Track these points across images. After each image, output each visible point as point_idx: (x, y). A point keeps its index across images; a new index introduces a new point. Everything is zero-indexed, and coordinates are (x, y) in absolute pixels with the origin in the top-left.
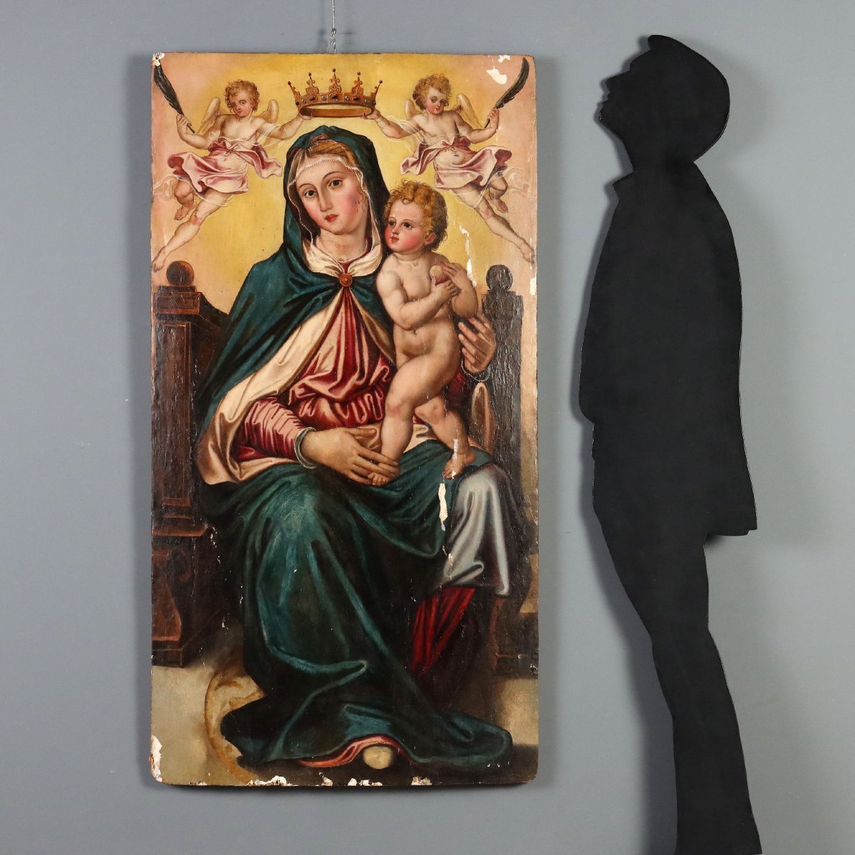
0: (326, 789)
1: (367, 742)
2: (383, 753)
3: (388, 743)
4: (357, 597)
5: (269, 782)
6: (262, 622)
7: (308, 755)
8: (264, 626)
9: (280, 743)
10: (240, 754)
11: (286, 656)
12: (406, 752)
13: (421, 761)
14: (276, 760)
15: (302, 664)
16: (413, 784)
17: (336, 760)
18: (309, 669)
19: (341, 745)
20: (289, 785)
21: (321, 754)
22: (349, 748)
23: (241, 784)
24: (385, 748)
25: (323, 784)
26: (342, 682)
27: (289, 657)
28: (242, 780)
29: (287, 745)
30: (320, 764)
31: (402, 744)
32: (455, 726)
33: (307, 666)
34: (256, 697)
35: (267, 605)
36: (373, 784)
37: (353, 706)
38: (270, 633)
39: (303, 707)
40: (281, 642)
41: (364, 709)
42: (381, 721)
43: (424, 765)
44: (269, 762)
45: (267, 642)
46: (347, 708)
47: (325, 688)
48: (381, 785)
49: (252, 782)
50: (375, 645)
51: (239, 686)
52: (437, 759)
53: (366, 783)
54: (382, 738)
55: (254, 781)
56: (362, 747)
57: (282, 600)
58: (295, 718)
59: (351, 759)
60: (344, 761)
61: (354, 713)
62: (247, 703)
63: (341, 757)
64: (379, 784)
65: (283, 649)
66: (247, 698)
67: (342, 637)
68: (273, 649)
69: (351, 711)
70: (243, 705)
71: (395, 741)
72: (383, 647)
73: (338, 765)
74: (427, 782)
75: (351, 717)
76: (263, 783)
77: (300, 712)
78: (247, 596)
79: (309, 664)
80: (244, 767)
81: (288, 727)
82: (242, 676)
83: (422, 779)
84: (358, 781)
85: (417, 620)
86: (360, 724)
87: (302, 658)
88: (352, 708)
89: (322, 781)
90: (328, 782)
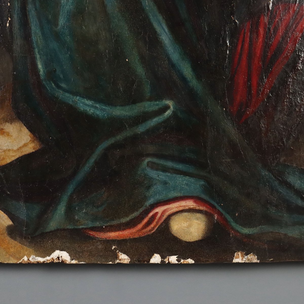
0: (122, 266)
1: (174, 207)
2: (196, 221)
3: (201, 208)
4: (161, 18)
5: (48, 258)
6: (36, 50)
7: (98, 224)
8: (38, 56)
9: (61, 209)
10: (10, 223)
11: (67, 95)
12: (225, 219)
13: (246, 231)
14: (57, 230)
15: (88, 106)
16: (235, 261)
17: (134, 230)
18: (98, 112)
19: (141, 210)
20: (74, 262)
21: (115, 222)
22: (151, 214)
23: (12, 261)
24: (199, 215)
25: (118, 261)
26: (141, 129)
27: (71, 96)
28: (13, 256)
29: (70, 210)
30: (113, 235)
31: (220, 209)
32: (290, 186)
33: (96, 108)
34: (30, 148)
35: (42, 28)
36: (182, 261)
37: (155, 160)
38: (46, 65)
39: (92, 161)
40: (61, 76)
41: (170, 164)
42: (192, 180)
43: (248, 236)
44: (47, 233)
45: (42, 78)
46: (148, 162)
47: (119, 137)
48: (193, 262)
49: (25, 258)
50: (184, 79)
51: (8, 134)
52: (266, 228)
53: (173, 259)
54: (195, 202)
55: (29, 256)
56: (167, 214)
57: (62, 21)
58: (80, 176)
59: (153, 228)
60: (145, 231)
61: (157, 169)
62: (17, 157)
63: (140, 226)
64: (190, 261)
65: (63, 85)
66: (18, 149)
67: (140, 70)
68: (50, 86)
69: (153, 166)
70: (13, 159)
71: (213, 207)
72: (194, 83)
73: (136, 236)
74: (253, 258)
75: (153, 174)
76: (41, 260)
77: (87, 168)
78: (15, 16)
79: (98, 105)
80: (15, 240)
81: (71, 188)
82: (11, 121)
83: (247, 254)
84: (163, 257)
85: (239, 47)
86: (165, 183)
87: (89, 98)
88: (154, 163)
89: (117, 257)
90: (124, 258)
